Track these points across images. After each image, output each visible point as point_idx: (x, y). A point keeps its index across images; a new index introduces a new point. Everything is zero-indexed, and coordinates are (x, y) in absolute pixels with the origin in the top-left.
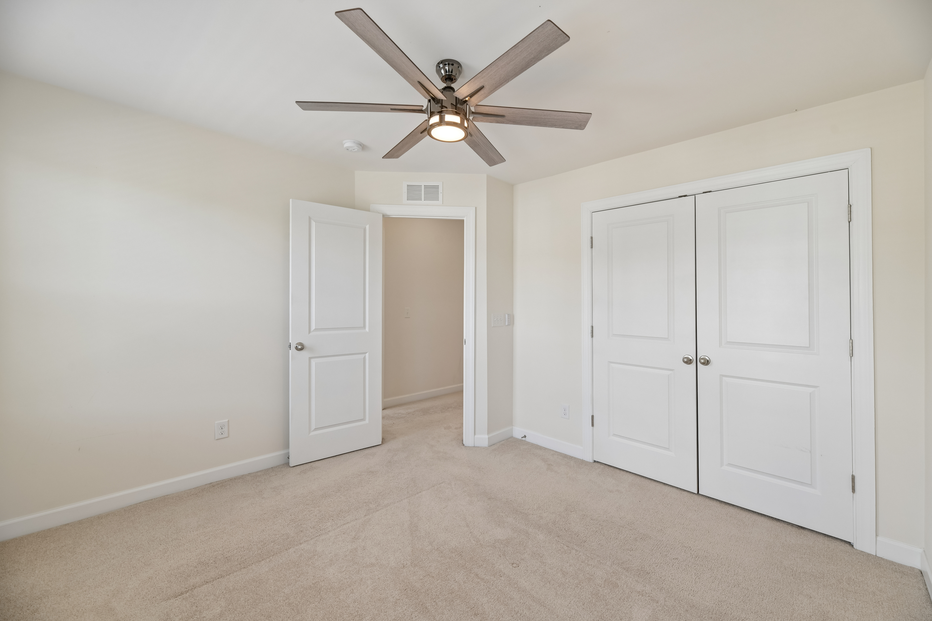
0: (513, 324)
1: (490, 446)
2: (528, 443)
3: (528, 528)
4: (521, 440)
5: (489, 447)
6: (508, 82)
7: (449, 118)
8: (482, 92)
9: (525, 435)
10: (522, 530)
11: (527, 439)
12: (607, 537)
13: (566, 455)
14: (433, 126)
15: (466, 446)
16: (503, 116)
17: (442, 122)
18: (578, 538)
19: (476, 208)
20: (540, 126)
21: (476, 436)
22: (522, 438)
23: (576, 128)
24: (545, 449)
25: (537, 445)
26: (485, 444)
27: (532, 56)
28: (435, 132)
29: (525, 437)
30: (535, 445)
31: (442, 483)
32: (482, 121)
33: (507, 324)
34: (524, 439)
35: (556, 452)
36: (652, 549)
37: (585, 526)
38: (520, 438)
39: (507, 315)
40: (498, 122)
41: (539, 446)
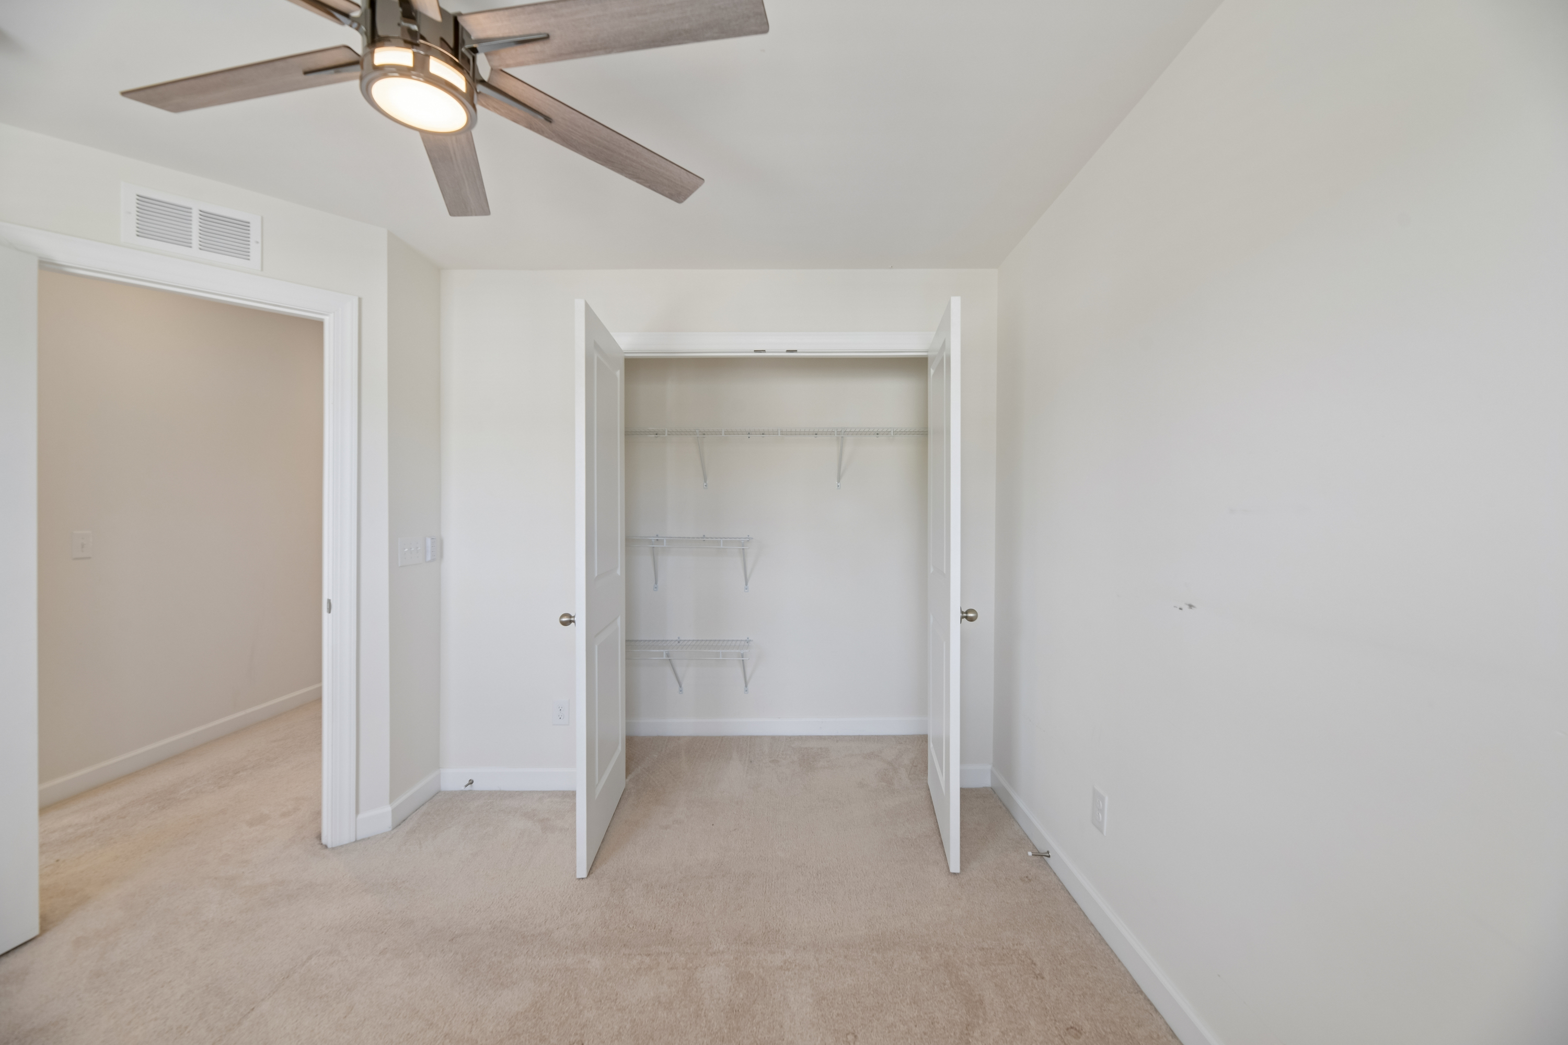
0: (441, 556)
1: (397, 826)
2: (480, 794)
3: (564, 958)
4: (462, 793)
5: (395, 831)
6: (610, 52)
7: (438, 67)
8: (537, 47)
9: (470, 780)
10: (554, 968)
11: (476, 787)
12: (698, 904)
13: (564, 792)
14: (385, 71)
15: (333, 848)
16: (548, 119)
17: (419, 70)
18: (657, 931)
19: (360, 300)
20: (612, 169)
21: (360, 816)
22: (466, 786)
23: (671, 196)
24: (520, 794)
25: (500, 791)
26: (386, 824)
27: (687, 26)
28: (384, 90)
29: (471, 782)
30: (496, 792)
31: (310, 958)
32: (496, 110)
33: (429, 558)
34: (469, 788)
35: (543, 792)
36: (764, 891)
37: (658, 905)
38: (463, 788)
39: (429, 542)
40: (530, 127)
41: (505, 792)
